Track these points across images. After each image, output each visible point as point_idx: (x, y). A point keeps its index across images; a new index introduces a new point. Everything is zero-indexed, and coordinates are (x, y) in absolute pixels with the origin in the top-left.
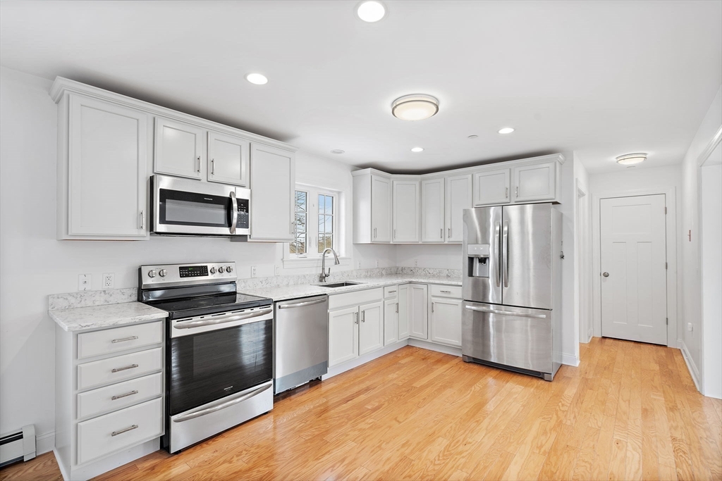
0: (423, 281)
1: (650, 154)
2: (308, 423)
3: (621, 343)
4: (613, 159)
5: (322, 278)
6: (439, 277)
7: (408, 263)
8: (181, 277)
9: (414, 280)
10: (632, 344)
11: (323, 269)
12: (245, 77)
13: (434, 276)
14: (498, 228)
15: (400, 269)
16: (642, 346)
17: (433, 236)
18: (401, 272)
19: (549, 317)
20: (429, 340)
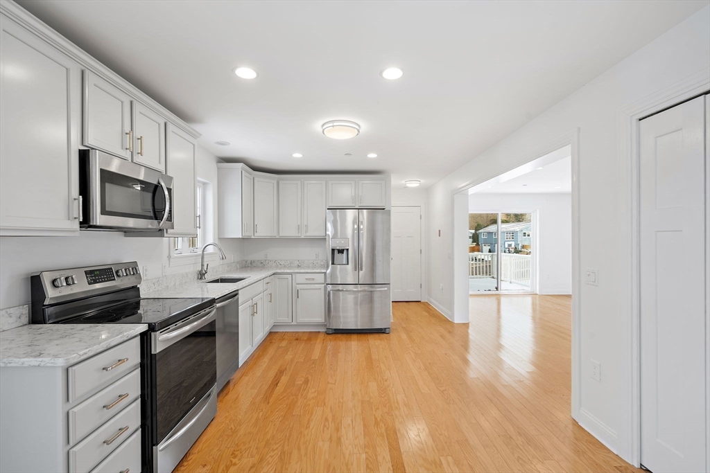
0: (288, 271)
1: (422, 181)
2: (264, 410)
3: (400, 303)
4: (403, 182)
5: (201, 275)
6: (290, 267)
7: (257, 256)
8: (89, 284)
9: (279, 271)
10: (405, 303)
11: (202, 265)
12: (233, 70)
13: (285, 266)
14: (356, 226)
15: (249, 262)
16: (411, 303)
17: (289, 231)
18: (250, 265)
19: (389, 289)
20: (294, 323)
